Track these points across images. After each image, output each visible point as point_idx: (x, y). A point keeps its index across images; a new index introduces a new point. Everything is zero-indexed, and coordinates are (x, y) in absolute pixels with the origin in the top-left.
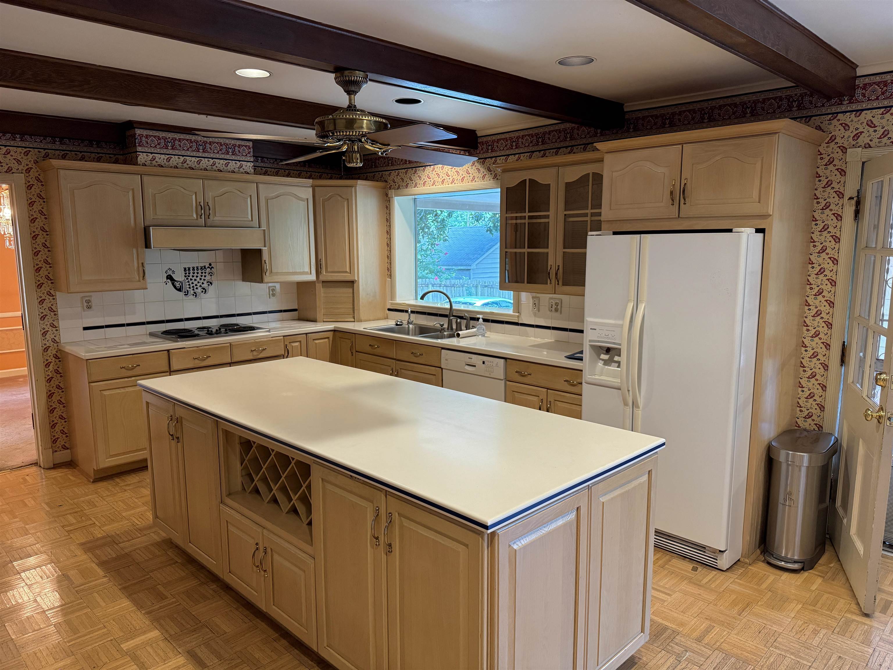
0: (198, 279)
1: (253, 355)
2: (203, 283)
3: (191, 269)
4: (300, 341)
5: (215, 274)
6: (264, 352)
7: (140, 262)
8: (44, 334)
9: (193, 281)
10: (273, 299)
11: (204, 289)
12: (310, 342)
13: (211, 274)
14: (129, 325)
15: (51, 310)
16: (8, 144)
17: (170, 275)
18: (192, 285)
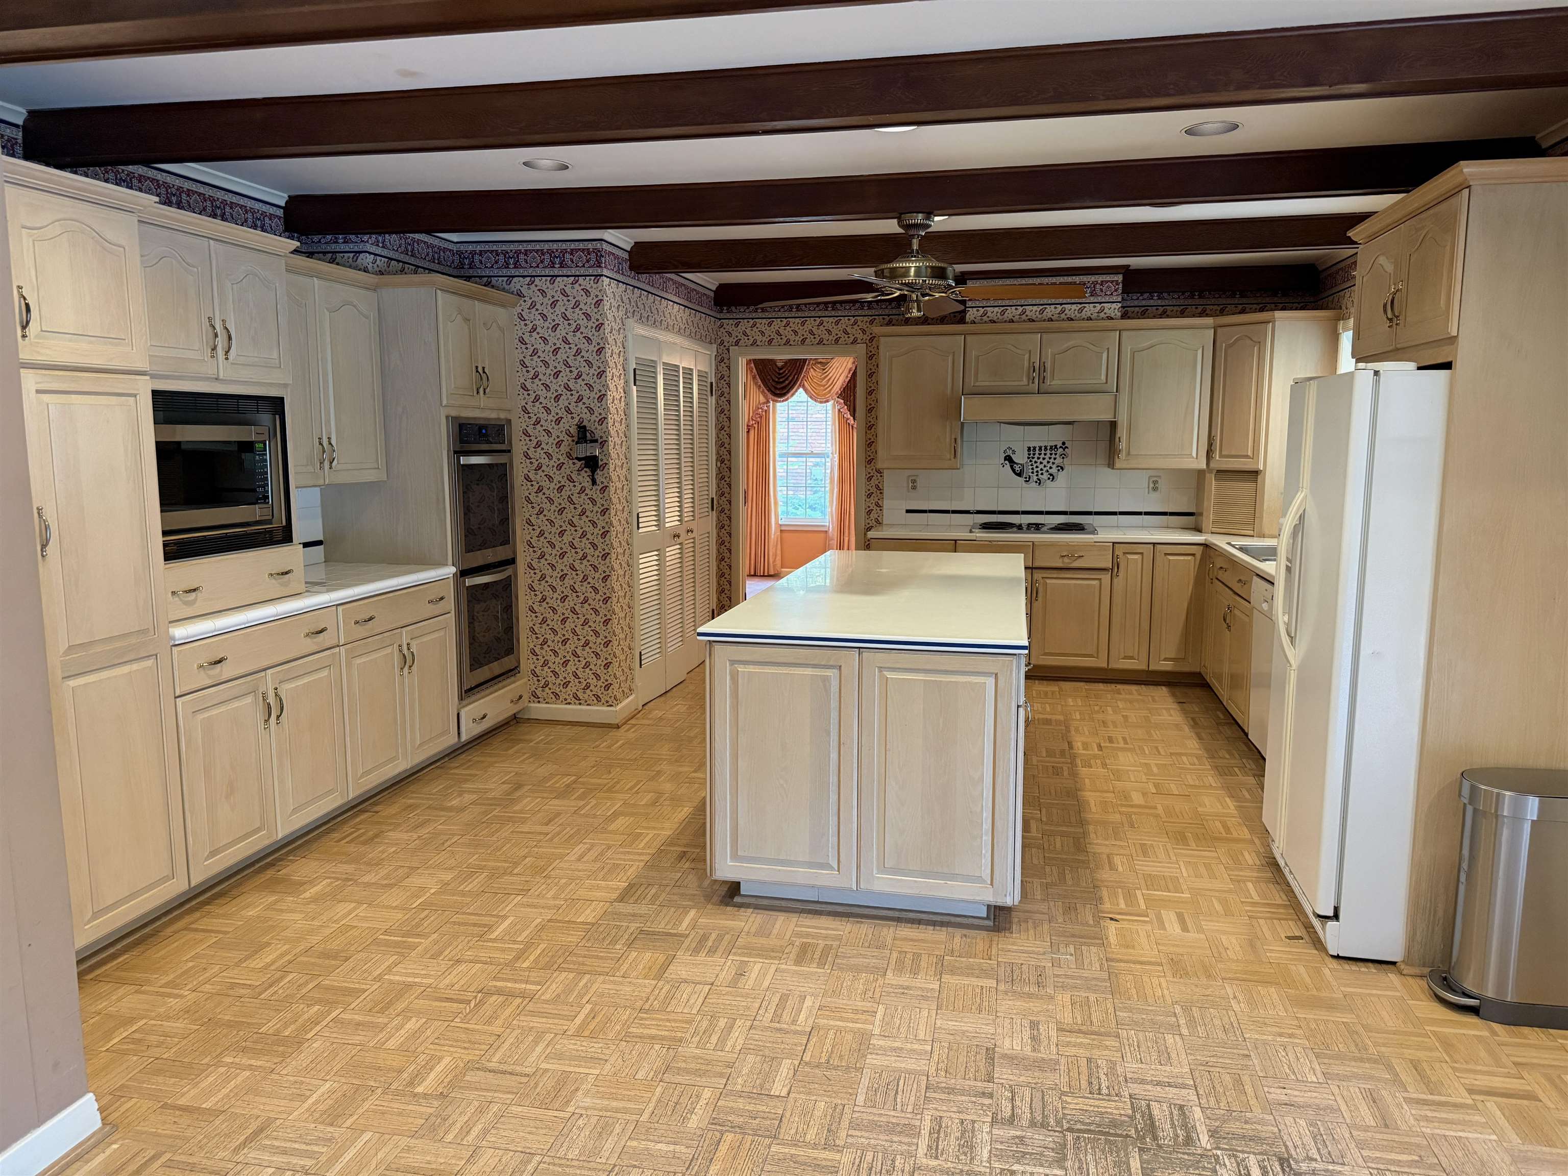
0: (1045, 462)
1: (1063, 562)
2: (1051, 468)
3: (1037, 449)
4: (1142, 554)
5: (1070, 457)
6: (1080, 560)
7: (953, 437)
8: (869, 512)
9: (1038, 464)
10: (1154, 495)
11: (1051, 475)
12: (1160, 558)
13: (1064, 456)
14: (954, 512)
15: (877, 487)
16: (857, 314)
17: (1009, 456)
18: (1035, 470)
